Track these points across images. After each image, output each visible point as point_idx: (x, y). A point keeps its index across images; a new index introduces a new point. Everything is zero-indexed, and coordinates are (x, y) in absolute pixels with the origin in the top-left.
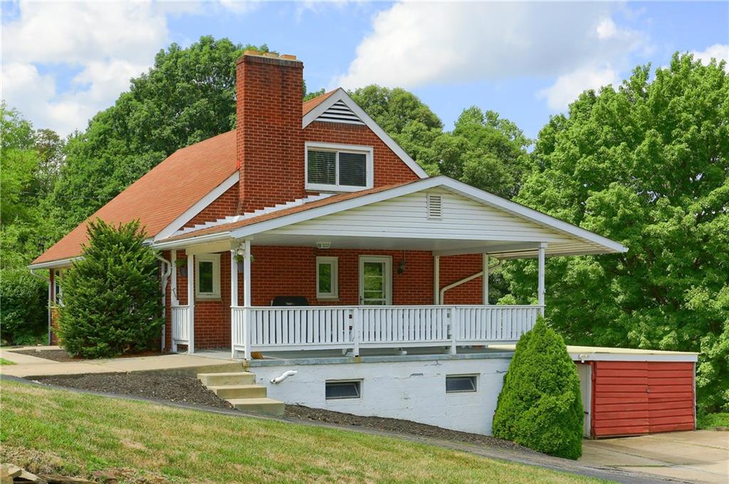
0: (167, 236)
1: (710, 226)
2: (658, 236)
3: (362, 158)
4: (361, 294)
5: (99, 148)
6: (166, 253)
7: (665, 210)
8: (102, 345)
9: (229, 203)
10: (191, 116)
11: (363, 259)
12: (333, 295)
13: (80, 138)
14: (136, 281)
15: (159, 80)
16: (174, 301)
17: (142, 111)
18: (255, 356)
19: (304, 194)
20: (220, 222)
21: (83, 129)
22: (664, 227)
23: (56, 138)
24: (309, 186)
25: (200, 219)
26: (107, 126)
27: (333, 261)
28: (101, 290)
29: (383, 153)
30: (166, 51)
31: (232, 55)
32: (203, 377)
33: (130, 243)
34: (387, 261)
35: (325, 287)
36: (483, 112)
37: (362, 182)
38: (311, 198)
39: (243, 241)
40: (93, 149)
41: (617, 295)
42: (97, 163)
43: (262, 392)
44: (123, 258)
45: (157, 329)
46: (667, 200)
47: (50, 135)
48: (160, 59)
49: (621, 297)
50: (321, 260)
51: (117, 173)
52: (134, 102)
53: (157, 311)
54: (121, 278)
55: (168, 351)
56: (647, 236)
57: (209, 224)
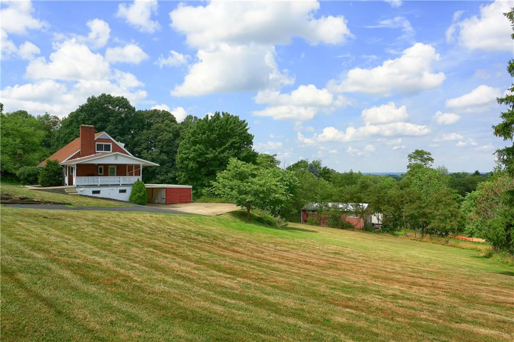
0: (63, 162)
1: (222, 155)
2: (208, 158)
3: (110, 145)
4: (109, 173)
5: (69, 125)
6: (63, 166)
7: (211, 151)
8: (48, 184)
9: (78, 155)
10: (98, 118)
11: (109, 166)
12: (103, 174)
13: (66, 119)
14: (56, 171)
15: (88, 107)
16: (65, 175)
17: (82, 116)
18: (77, 186)
19: (96, 153)
20: (76, 159)
21: (67, 116)
22: (210, 156)
23: (58, 119)
24: (97, 151)
25: (71, 159)
26: (72, 119)
27: (102, 167)
28: (48, 173)
29: (114, 144)
30: (91, 97)
31: (111, 100)
32: (65, 190)
33: (55, 164)
34: (115, 167)
35: (101, 172)
36: (193, 116)
37: (110, 151)
38: (97, 154)
39: (74, 164)
40: (67, 126)
41: (202, 172)
42: (68, 130)
43: (77, 192)
44: (53, 167)
45: (62, 180)
46: (211, 149)
47: (56, 117)
48: (89, 100)
49: (203, 173)
50: (99, 167)
51: (74, 134)
52: (80, 113)
53: (62, 177)
54: (53, 171)
55: (64, 185)
56: (206, 158)
57: (73, 160)
